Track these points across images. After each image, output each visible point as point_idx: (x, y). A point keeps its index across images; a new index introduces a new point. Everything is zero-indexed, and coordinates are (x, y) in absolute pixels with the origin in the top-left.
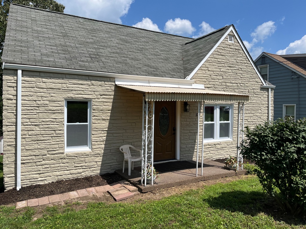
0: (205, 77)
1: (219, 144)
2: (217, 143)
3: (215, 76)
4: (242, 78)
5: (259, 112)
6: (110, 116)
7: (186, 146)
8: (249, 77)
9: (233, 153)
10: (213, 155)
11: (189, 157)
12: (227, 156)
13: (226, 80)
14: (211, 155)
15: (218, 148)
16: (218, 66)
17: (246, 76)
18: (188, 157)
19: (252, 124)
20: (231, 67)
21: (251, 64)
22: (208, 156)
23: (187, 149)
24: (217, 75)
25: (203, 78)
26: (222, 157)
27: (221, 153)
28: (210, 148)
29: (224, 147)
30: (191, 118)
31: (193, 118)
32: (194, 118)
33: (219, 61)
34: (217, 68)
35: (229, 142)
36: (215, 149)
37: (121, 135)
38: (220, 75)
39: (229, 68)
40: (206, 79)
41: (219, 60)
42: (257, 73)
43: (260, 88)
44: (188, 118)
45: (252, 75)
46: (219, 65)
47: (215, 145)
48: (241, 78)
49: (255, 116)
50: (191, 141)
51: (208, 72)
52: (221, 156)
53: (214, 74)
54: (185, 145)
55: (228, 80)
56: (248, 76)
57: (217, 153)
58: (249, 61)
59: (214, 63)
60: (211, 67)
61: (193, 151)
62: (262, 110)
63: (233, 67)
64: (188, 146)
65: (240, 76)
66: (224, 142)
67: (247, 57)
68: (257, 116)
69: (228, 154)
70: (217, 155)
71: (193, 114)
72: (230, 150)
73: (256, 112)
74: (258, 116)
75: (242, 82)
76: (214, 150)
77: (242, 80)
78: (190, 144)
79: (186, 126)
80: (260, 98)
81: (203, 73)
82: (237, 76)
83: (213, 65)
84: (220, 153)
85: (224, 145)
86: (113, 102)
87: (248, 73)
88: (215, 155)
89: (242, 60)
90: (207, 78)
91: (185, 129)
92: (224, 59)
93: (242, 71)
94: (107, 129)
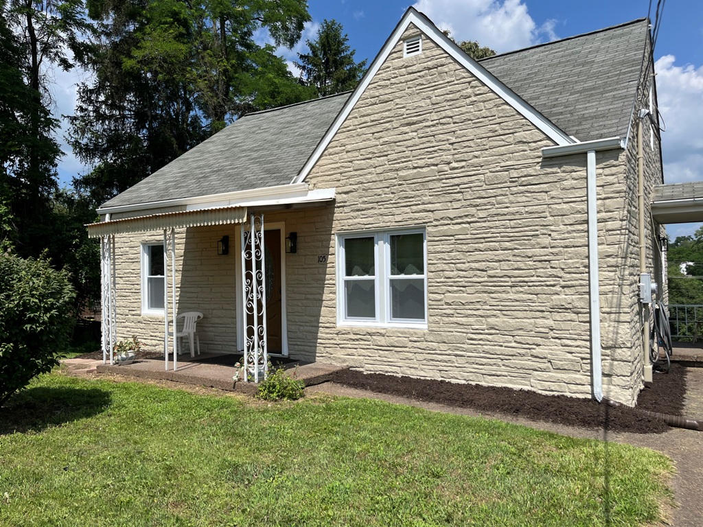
0: (338, 168)
1: (383, 335)
2: (374, 331)
3: (364, 159)
4: (455, 146)
5: (538, 244)
6: (183, 265)
7: (299, 329)
8: (484, 135)
9: (431, 367)
10: (365, 361)
11: (307, 354)
12: (408, 372)
13: (399, 163)
14: (360, 360)
15: (379, 343)
16: (373, 133)
17: (470, 133)
18: (304, 353)
19: (510, 284)
20: (414, 124)
21: (493, 92)
22: (352, 359)
23: (300, 335)
24: (370, 156)
25: (332, 172)
26: (390, 370)
27: (389, 360)
28: (357, 340)
29: (397, 345)
30: (306, 266)
31: (311, 266)
32: (314, 266)
33: (373, 121)
34: (369, 139)
35: (415, 333)
36: (372, 347)
37: (195, 295)
38: (377, 155)
39: (406, 129)
40: (341, 173)
41: (372, 118)
42: (519, 114)
43: (540, 160)
44: (300, 267)
45: (499, 123)
46: (375, 130)
47: (370, 334)
48: (452, 144)
49: (518, 259)
50: (309, 318)
51: (345, 156)
52: (388, 368)
53: (361, 155)
54: (296, 325)
55: (403, 162)
56: (481, 132)
57: (378, 358)
58: (484, 85)
59: (360, 128)
60: (354, 140)
61: (315, 341)
62: (553, 234)
63: (421, 122)
64: (302, 328)
65: (448, 140)
66: (399, 332)
67: (473, 76)
68: (529, 257)
69: (411, 365)
70: (378, 363)
71: (311, 257)
72: (420, 357)
73: (525, 244)
74: (536, 258)
75: (455, 156)
76: (368, 347)
77: (454, 149)
78: (307, 324)
79: (298, 284)
80: (546, 192)
81: (332, 161)
82: (434, 144)
83: (358, 135)
84: (385, 359)
85: (397, 339)
86: (186, 244)
87: (479, 125)
88: (372, 362)
89: (452, 92)
90: (343, 170)
91: (295, 289)
92: (390, 110)
93: (454, 123)
94: (179, 286)
